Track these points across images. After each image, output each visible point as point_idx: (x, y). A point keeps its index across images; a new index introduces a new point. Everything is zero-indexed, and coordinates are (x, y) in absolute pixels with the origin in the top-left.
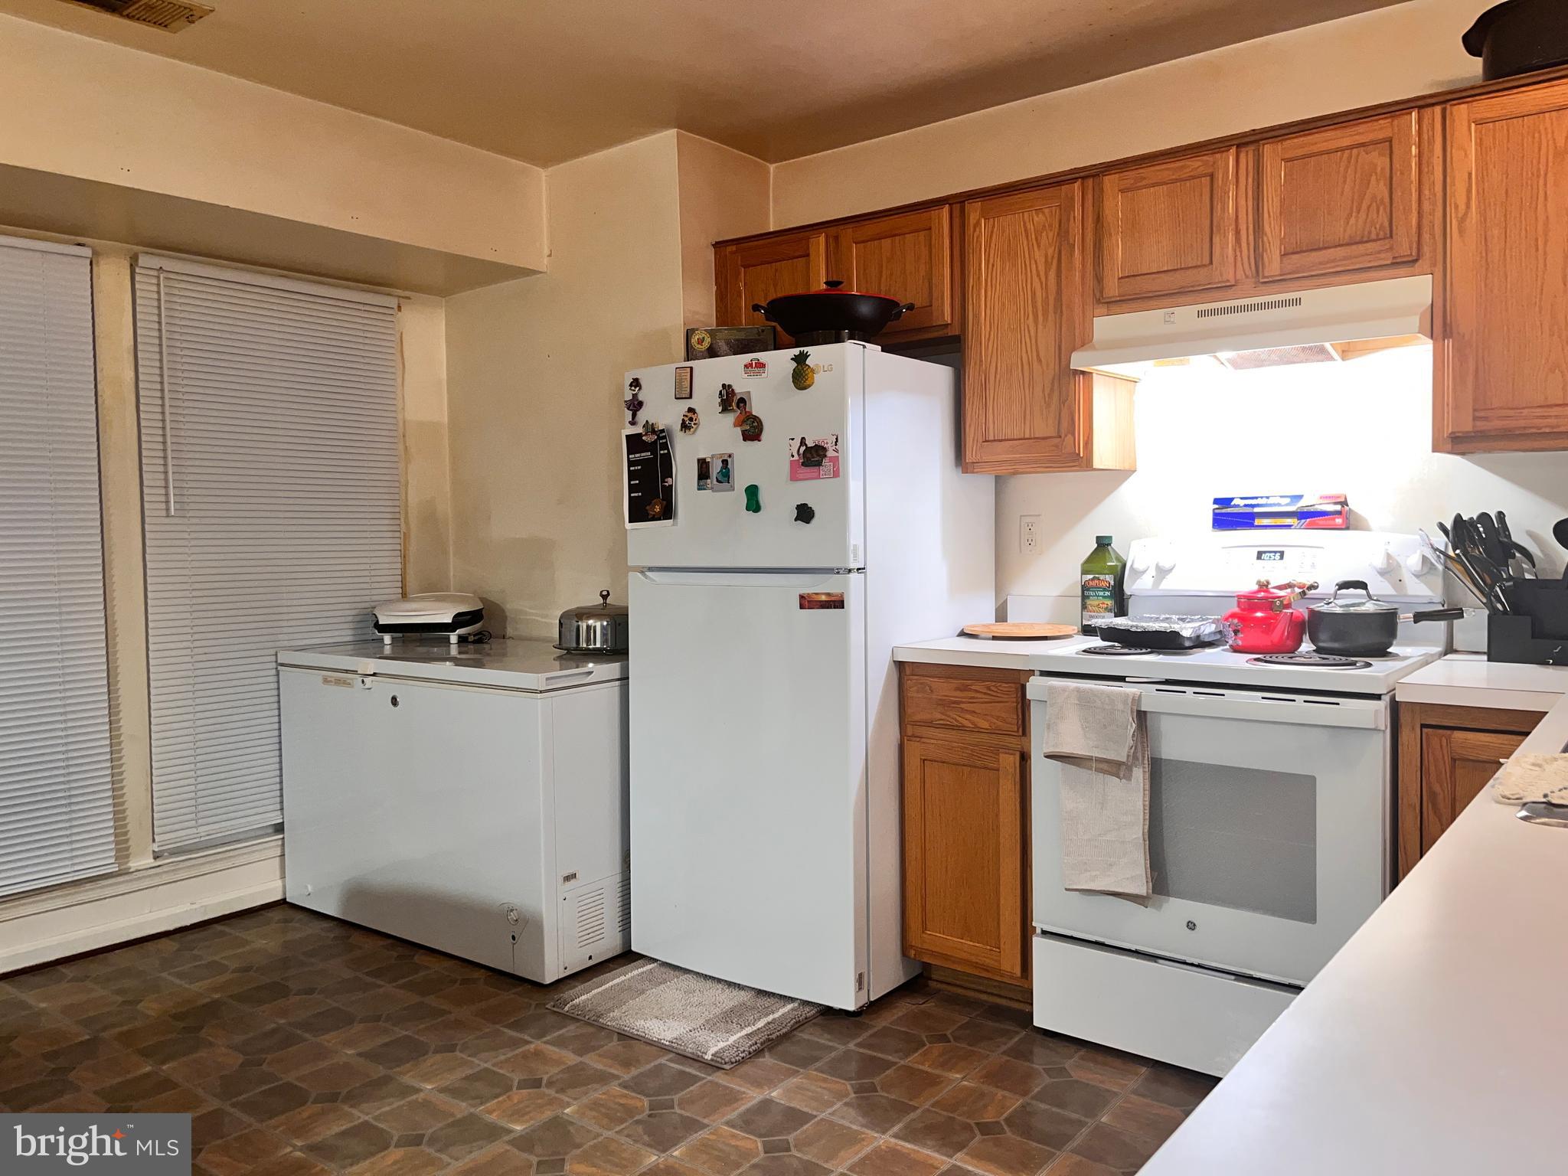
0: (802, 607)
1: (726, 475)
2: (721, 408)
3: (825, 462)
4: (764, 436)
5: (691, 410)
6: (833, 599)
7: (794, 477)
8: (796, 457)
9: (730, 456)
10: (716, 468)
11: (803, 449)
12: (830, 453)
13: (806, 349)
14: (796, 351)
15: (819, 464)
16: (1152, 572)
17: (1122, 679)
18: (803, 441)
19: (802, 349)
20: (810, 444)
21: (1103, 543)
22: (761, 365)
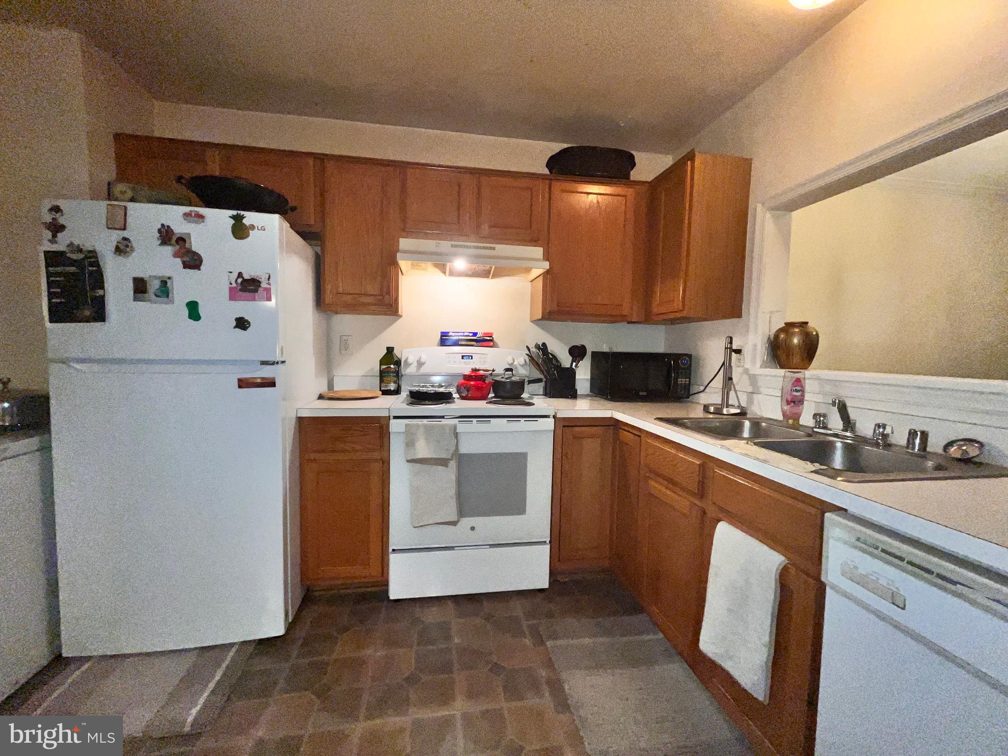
0: (240, 387)
1: (165, 290)
3: (260, 290)
4: (202, 267)
5: (125, 239)
6: (267, 381)
7: (232, 298)
8: (234, 285)
9: (169, 278)
10: (154, 286)
11: (240, 280)
12: (264, 285)
13: (242, 213)
14: (234, 212)
15: (256, 291)
16: (415, 364)
17: (443, 417)
18: (240, 275)
19: (239, 212)
20: (246, 277)
21: (390, 350)
22: (201, 217)
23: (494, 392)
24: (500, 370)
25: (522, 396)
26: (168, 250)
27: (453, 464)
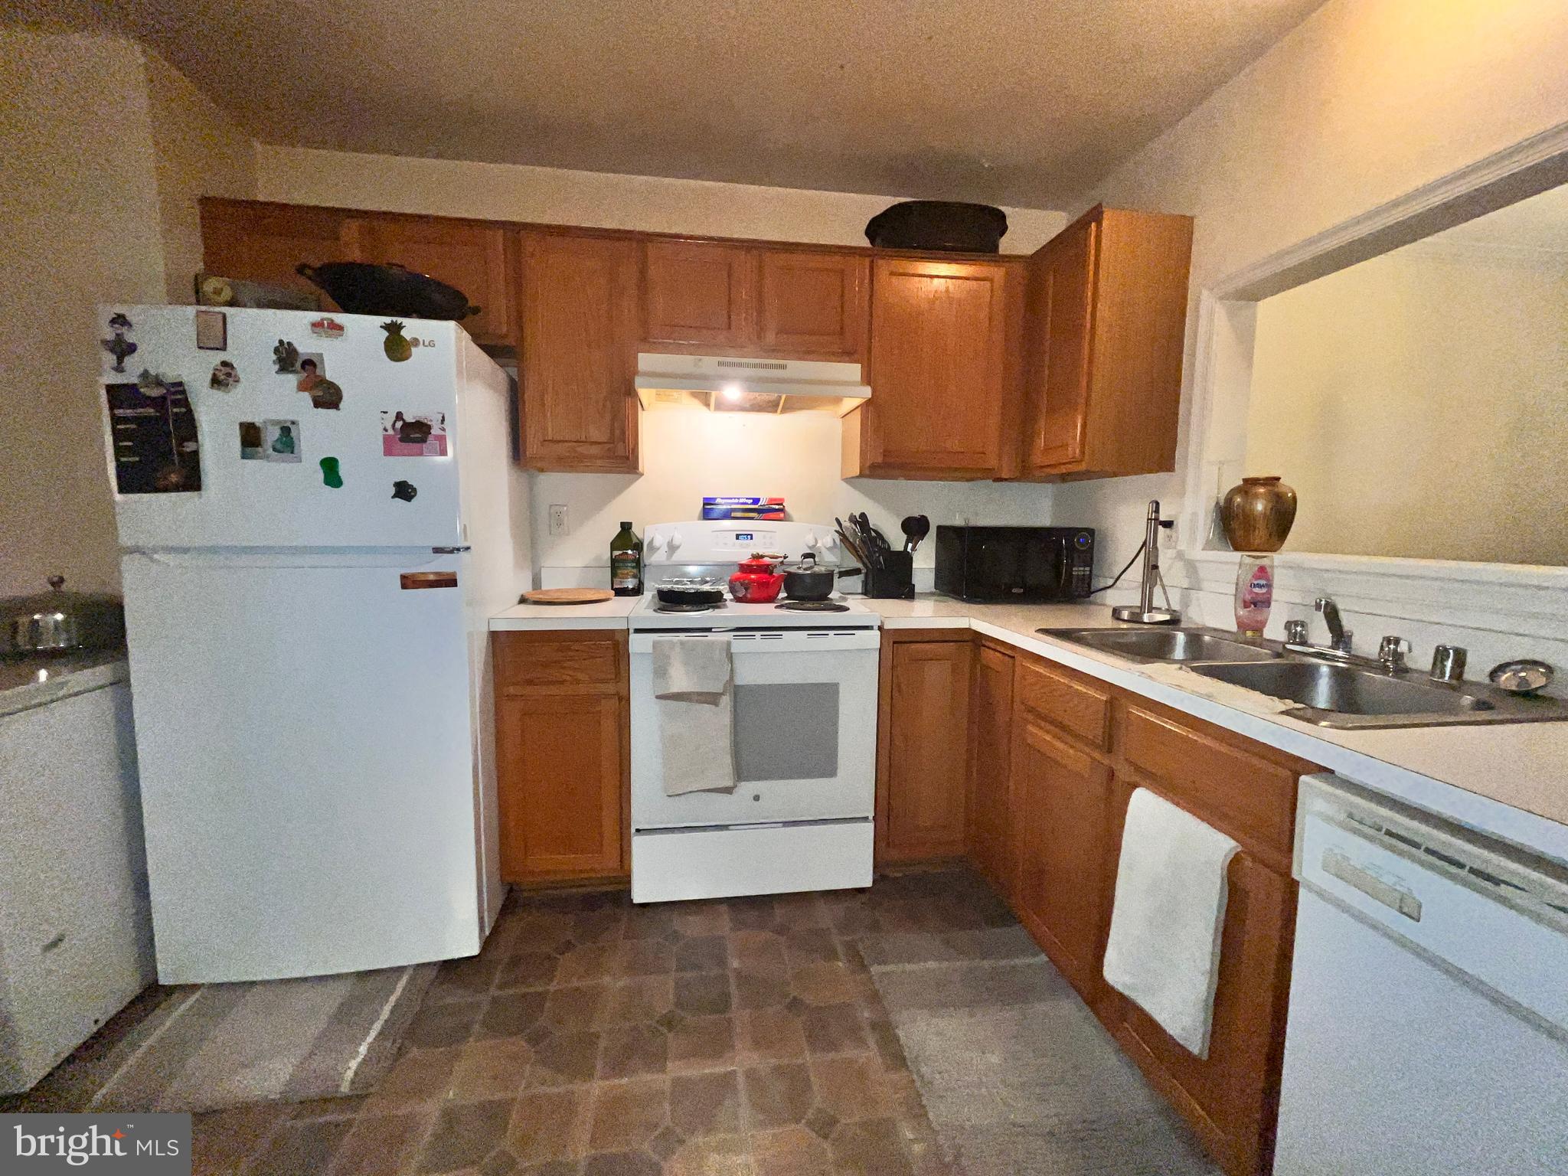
0: (404, 586)
1: (287, 441)
2: (277, 367)
3: (430, 438)
4: (341, 406)
5: (225, 364)
6: (441, 578)
7: (388, 452)
8: (391, 432)
9: (293, 423)
10: (272, 435)
11: (399, 424)
12: (435, 431)
13: (399, 320)
14: (388, 320)
15: (424, 440)
16: (665, 548)
17: (709, 630)
18: (399, 416)
19: (394, 319)
20: (409, 418)
21: (626, 527)
22: (340, 328)
23: (787, 590)
24: (795, 557)
25: (829, 596)
26: (291, 380)
27: (726, 701)
